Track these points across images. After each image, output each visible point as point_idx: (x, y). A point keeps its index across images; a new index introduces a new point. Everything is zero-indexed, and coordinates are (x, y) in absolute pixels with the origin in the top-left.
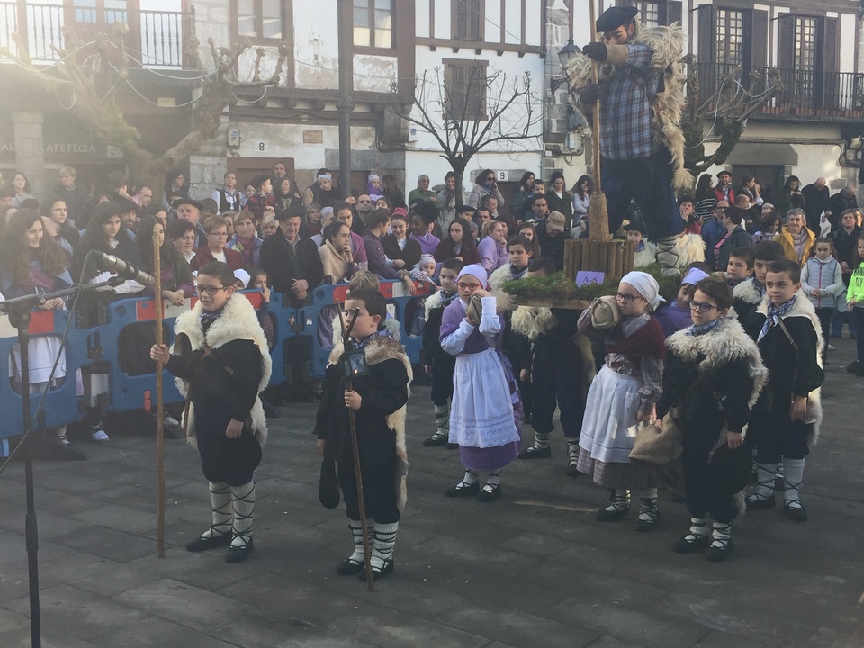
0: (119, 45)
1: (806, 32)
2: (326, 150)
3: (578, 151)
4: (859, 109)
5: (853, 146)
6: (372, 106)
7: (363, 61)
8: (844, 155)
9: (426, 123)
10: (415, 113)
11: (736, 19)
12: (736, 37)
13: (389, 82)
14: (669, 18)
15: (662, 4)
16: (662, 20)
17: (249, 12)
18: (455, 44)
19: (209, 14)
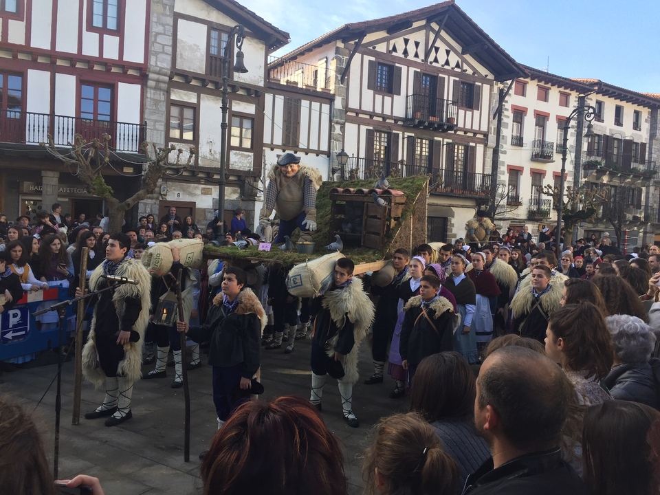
0: (105, 146)
1: (460, 151)
2: (213, 199)
6: (239, 177)
7: (235, 154)
10: (260, 185)
11: (426, 144)
12: (425, 152)
13: (248, 165)
14: (392, 141)
15: (389, 134)
16: (389, 142)
17: (176, 126)
18: (284, 148)
19: (154, 125)
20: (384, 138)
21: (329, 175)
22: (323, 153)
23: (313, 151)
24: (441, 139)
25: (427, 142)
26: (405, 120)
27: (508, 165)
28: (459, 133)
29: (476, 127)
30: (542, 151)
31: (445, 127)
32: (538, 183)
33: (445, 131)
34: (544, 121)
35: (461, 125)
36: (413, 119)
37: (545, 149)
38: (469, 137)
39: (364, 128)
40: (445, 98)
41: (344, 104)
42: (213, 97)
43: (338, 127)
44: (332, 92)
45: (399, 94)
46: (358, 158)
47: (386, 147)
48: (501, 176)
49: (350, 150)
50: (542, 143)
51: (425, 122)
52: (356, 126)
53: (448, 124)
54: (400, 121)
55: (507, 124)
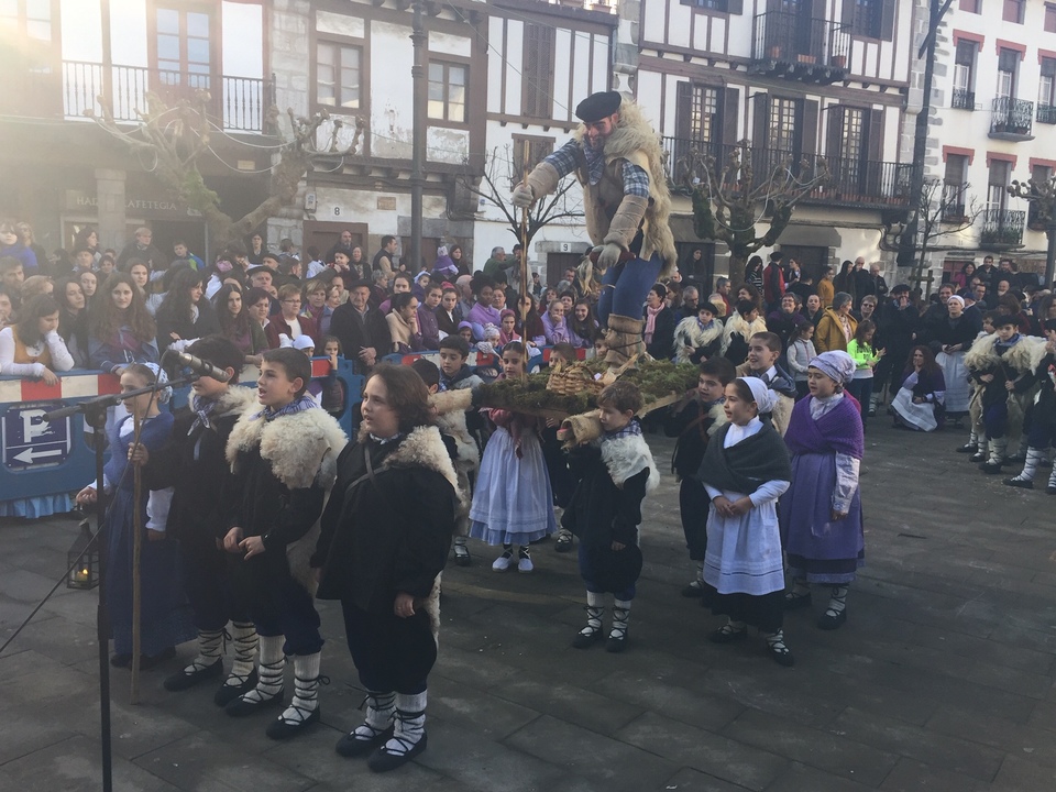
0: (202, 113)
1: (854, 122)
2: (399, 217)
4: (899, 197)
5: (892, 230)
6: (443, 176)
7: (436, 133)
8: (884, 240)
9: (495, 197)
10: (484, 187)
11: (789, 108)
12: (789, 125)
13: (460, 154)
14: (727, 101)
15: (721, 90)
16: (719, 106)
18: (524, 120)
19: (289, 82)
20: (711, 98)
24: (818, 98)
25: (792, 104)
26: (751, 62)
27: (945, 148)
28: (852, 85)
29: (885, 75)
30: (1010, 118)
31: (828, 75)
32: (1000, 181)
33: (826, 82)
34: (1015, 61)
35: (856, 70)
36: (766, 60)
37: (1016, 115)
38: (871, 93)
39: (672, 80)
40: (828, 17)
41: (637, 34)
42: (393, 26)
44: (613, 12)
45: (739, 12)
47: (713, 117)
48: (932, 167)
50: (1010, 103)
51: (789, 65)
52: (659, 76)
53: (832, 68)
54: (741, 64)
55: (945, 67)
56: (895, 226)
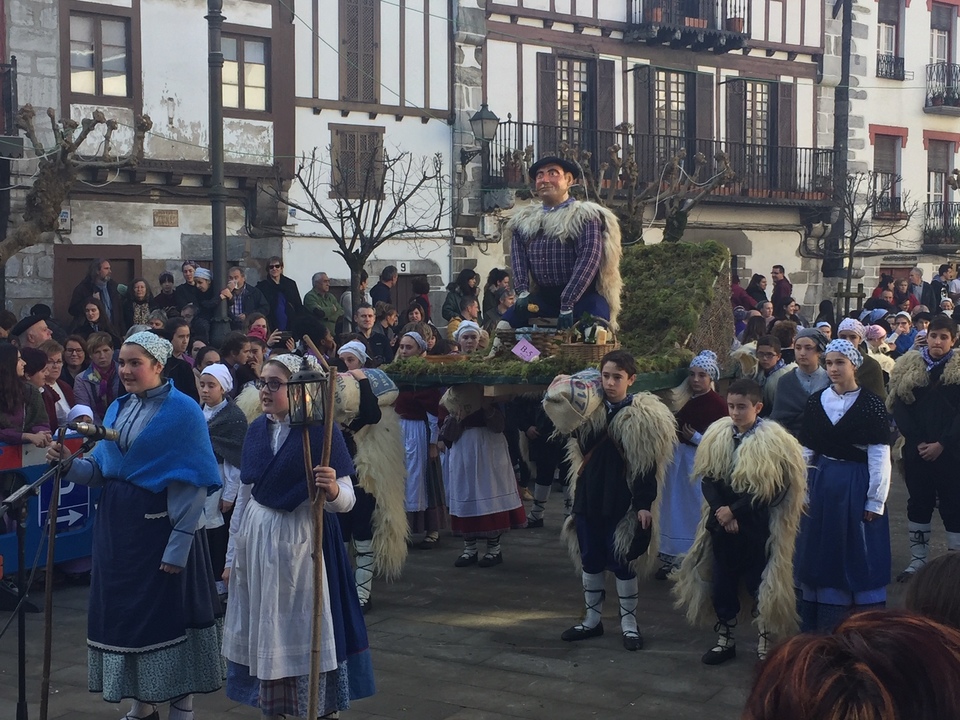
1: (758, 97)
2: (183, 235)
3: (495, 237)
4: (819, 190)
5: (814, 232)
6: (241, 181)
7: (231, 125)
8: (804, 244)
10: (295, 193)
11: (677, 83)
12: (678, 104)
13: (262, 152)
14: (599, 80)
15: (592, 63)
16: (591, 82)
17: (85, 63)
18: (344, 106)
19: (33, 65)
20: (580, 72)
21: (454, 166)
22: (438, 114)
23: (414, 112)
24: (712, 70)
25: (681, 78)
26: (627, 27)
27: (872, 127)
28: (753, 53)
29: (793, 39)
30: (949, 90)
31: (723, 41)
32: (942, 165)
33: (721, 50)
34: (950, 17)
35: (757, 34)
36: (646, 25)
37: (956, 83)
38: (777, 62)
39: (530, 52)
43: (469, 52)
46: (520, 123)
47: (584, 96)
48: (858, 152)
49: (502, 103)
50: (947, 69)
51: (675, 31)
52: (513, 46)
53: (728, 33)
54: (616, 30)
55: (867, 27)
56: (818, 227)
